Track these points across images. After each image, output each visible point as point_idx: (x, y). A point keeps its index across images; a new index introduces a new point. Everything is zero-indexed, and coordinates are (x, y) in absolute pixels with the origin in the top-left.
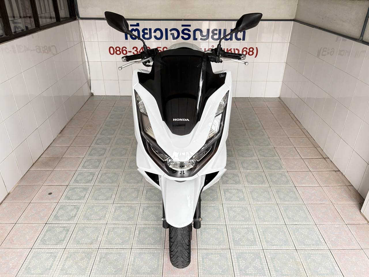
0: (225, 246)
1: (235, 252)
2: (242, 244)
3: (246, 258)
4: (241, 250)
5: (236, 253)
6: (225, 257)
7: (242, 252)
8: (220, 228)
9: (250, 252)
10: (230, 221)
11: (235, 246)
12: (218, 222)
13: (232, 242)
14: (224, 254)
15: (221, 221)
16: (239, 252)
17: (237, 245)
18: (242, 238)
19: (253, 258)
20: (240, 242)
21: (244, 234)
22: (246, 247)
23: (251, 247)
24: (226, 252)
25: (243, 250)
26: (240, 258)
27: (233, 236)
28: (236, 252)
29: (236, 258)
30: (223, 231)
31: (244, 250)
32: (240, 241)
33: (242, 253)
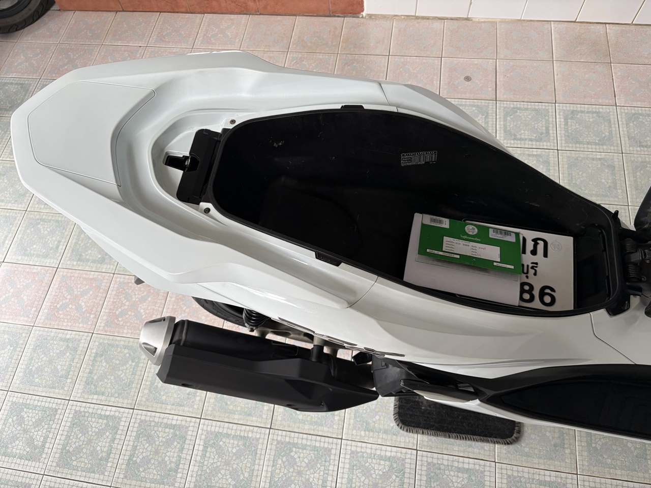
0: (279, 418)
1: (262, 437)
2: (280, 462)
3: (242, 458)
4: (263, 452)
5: (258, 440)
6: (253, 412)
7: (258, 455)
8: (332, 422)
9: (255, 473)
10: (352, 452)
11: (275, 443)
12: (352, 421)
13: (287, 439)
14: (261, 411)
15: (354, 428)
16: (260, 446)
17: (277, 448)
18: (296, 467)
19: (238, 476)
20: (284, 459)
21: (307, 477)
22: (270, 469)
23: (268, 481)
24: (264, 416)
25: (262, 457)
26: (244, 445)
27: (304, 447)
28: (261, 441)
29: (246, 435)
30: (322, 425)
31: (262, 461)
32: (288, 460)
33: (256, 453)
